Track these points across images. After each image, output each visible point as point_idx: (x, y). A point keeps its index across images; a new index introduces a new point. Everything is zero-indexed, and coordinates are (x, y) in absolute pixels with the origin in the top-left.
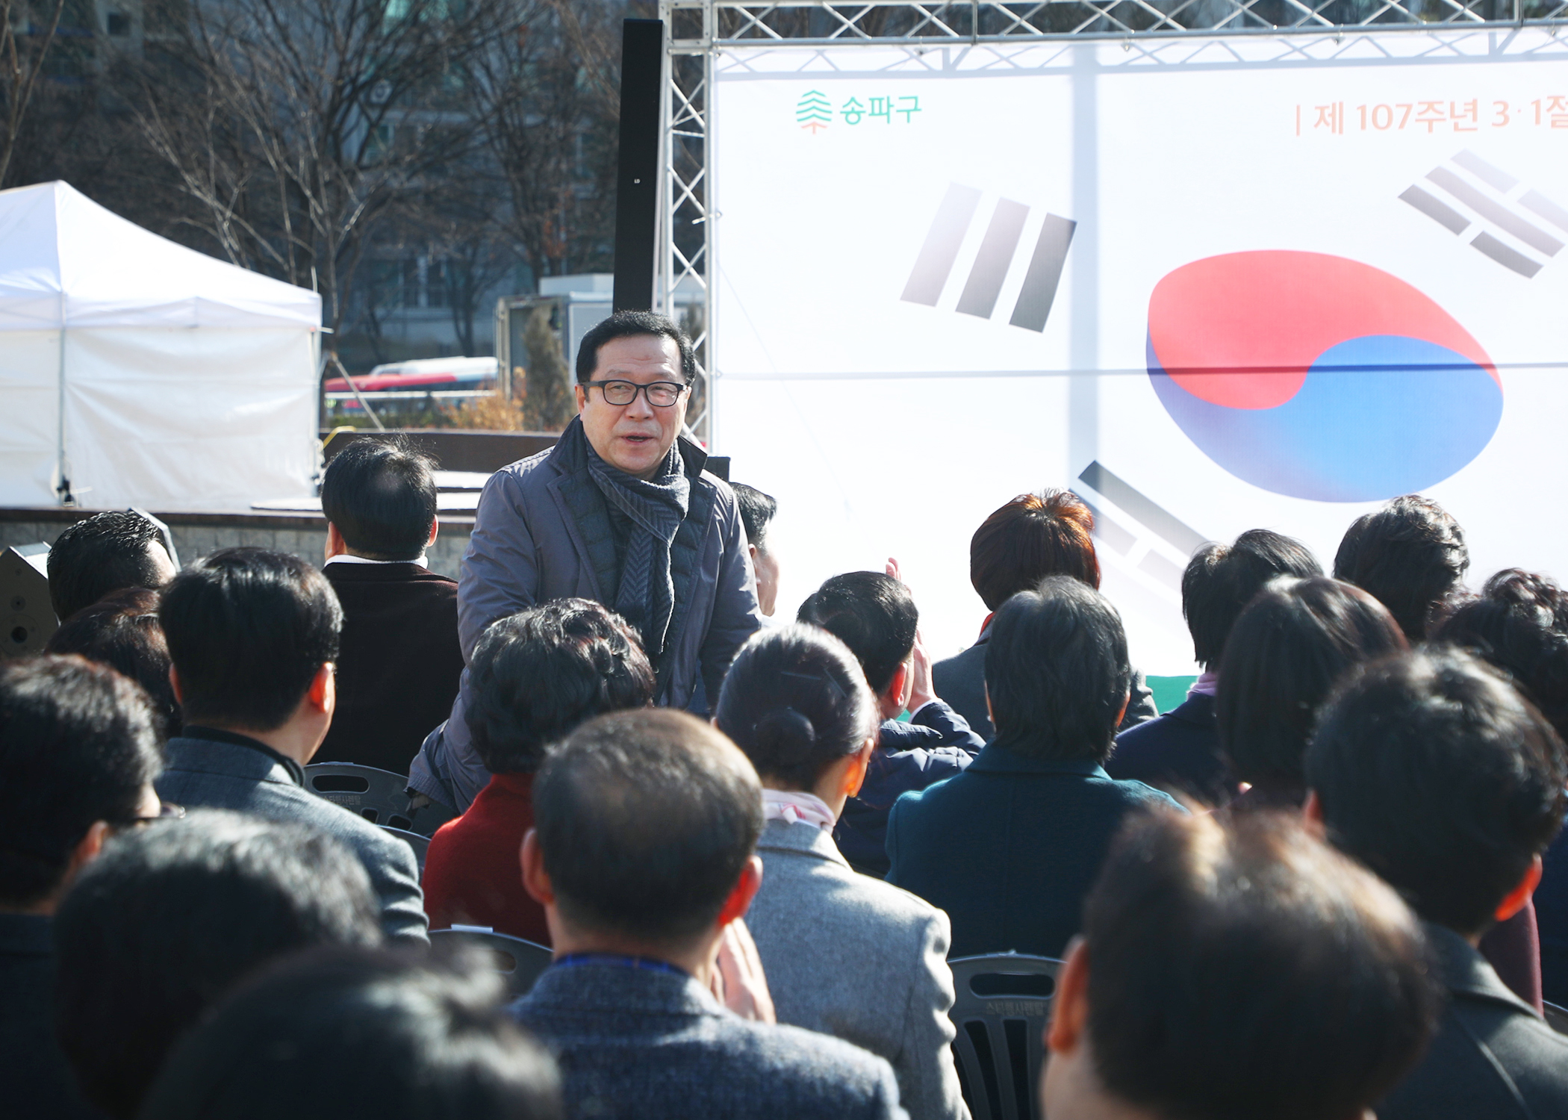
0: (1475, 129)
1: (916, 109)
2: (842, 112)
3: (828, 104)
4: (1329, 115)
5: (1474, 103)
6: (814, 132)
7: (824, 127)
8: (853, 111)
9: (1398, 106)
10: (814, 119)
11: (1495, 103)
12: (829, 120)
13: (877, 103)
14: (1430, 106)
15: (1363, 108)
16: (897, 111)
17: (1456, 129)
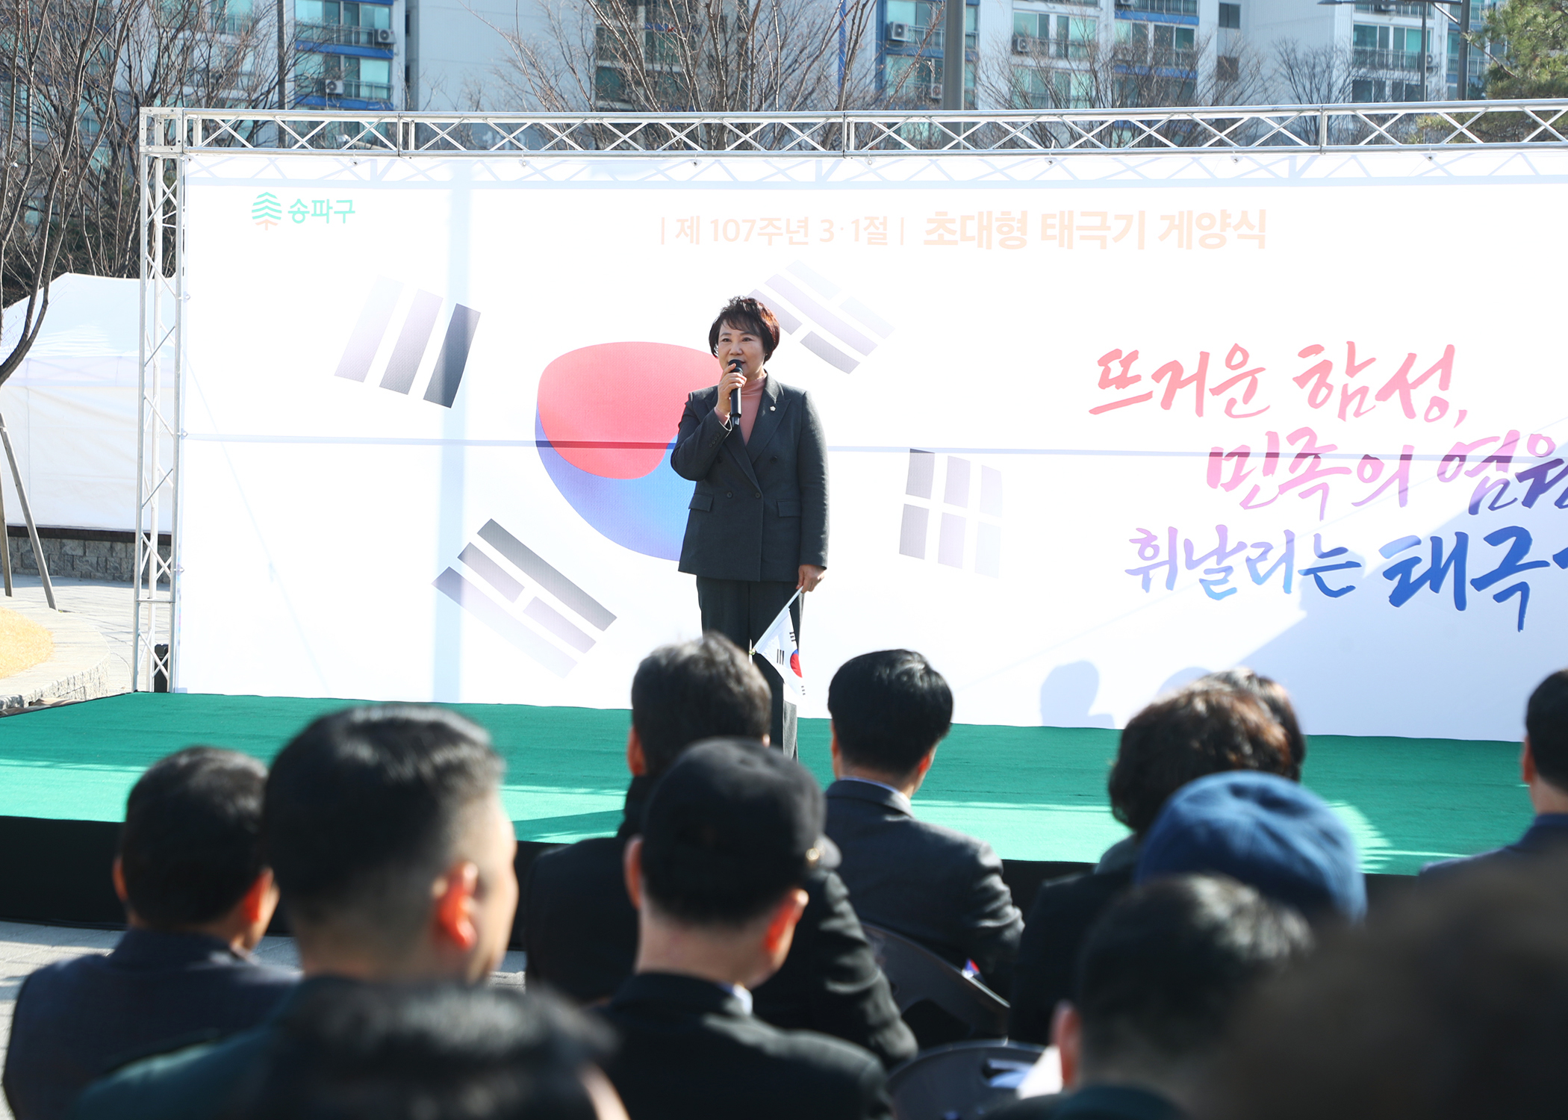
0: (807, 243)
1: (351, 211)
2: (289, 212)
3: (279, 205)
5: (806, 220)
6: (267, 229)
7: (276, 224)
8: (299, 211)
9: (744, 221)
10: (267, 217)
11: (823, 221)
13: (318, 205)
14: (770, 222)
15: (715, 222)
16: (335, 212)
17: (791, 242)
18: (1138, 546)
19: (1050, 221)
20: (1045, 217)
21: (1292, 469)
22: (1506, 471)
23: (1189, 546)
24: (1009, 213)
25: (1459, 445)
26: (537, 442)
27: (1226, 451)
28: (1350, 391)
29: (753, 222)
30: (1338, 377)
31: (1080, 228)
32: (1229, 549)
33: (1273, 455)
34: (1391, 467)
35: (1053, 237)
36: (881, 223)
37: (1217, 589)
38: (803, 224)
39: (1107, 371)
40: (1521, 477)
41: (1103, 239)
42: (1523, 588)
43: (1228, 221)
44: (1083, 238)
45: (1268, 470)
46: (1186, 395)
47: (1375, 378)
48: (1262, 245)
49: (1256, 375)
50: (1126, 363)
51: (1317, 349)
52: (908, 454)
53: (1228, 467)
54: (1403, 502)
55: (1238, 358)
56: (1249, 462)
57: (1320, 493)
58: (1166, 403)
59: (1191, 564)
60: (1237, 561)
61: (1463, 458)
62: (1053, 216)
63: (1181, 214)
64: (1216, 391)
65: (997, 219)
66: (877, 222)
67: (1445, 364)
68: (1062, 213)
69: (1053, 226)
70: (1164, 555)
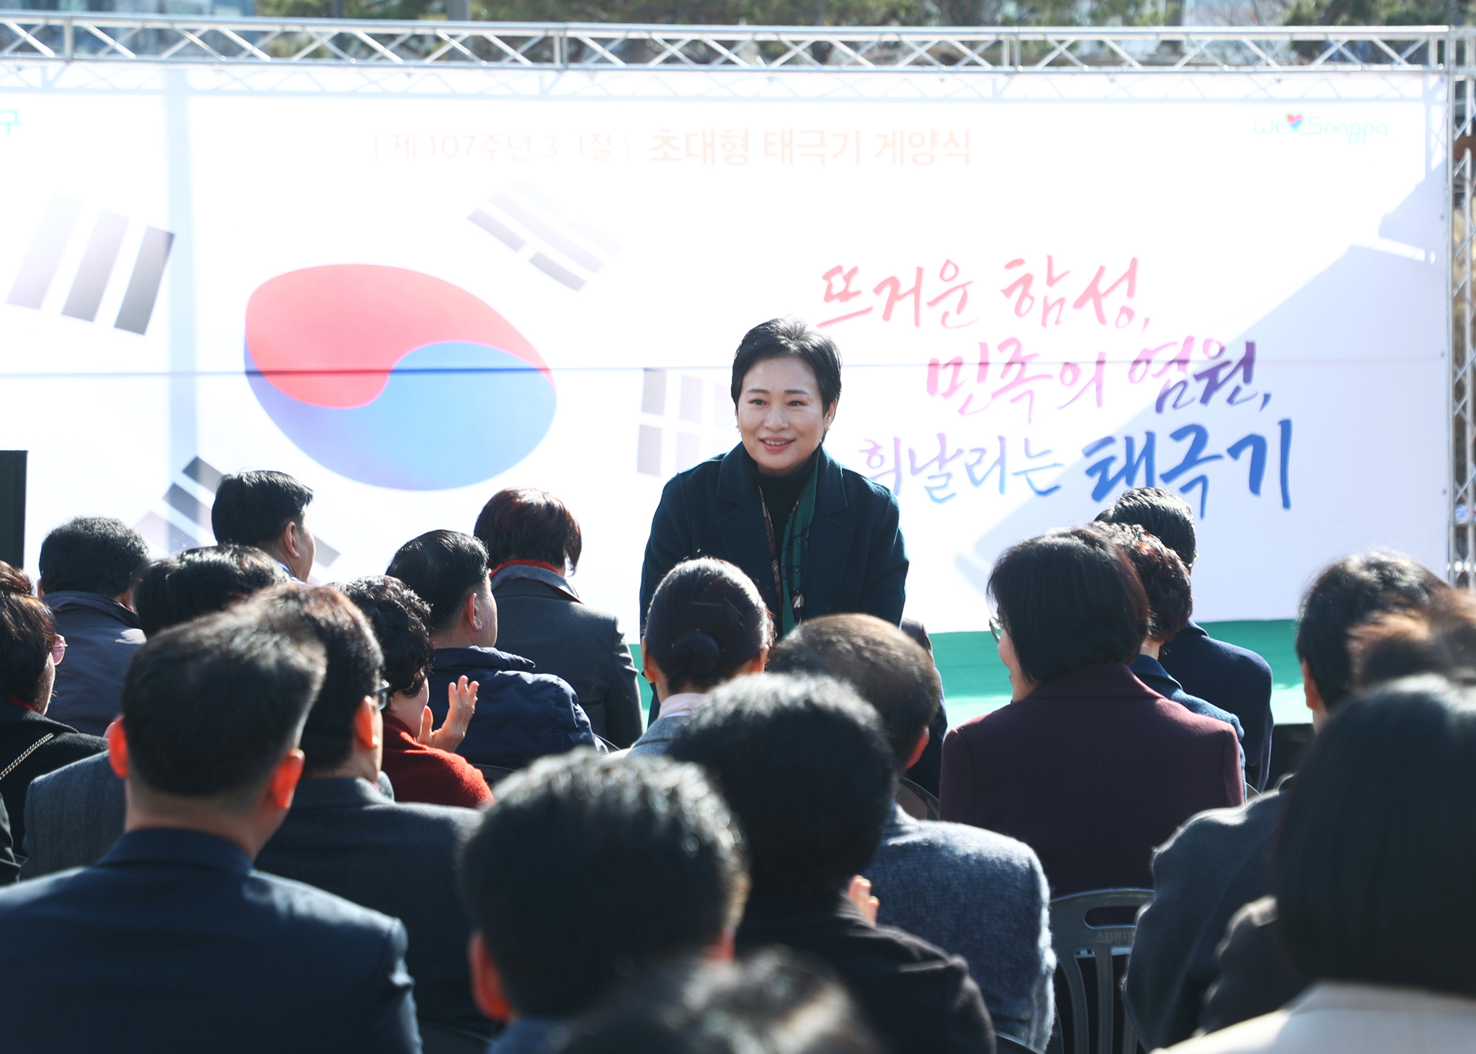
4: (406, 143)
14: (492, 138)
15: (433, 138)
17: (515, 159)
18: (866, 456)
19: (771, 139)
20: (767, 135)
21: (1003, 375)
22: (1184, 371)
23: (912, 454)
24: (731, 131)
25: (1145, 351)
26: (246, 371)
27: (943, 361)
28: (1050, 302)
29: (473, 138)
30: (1039, 288)
31: (800, 146)
32: (949, 454)
33: (984, 364)
34: (1088, 371)
35: (775, 154)
37: (939, 494)
39: (830, 287)
40: (1198, 377)
41: (822, 157)
42: (1203, 480)
43: (937, 140)
44: (803, 155)
45: (981, 377)
46: (904, 307)
47: (1072, 288)
48: (968, 163)
49: (967, 288)
50: (848, 278)
51: (1019, 262)
52: (642, 373)
53: (945, 376)
54: (1099, 403)
55: (950, 271)
56: (963, 369)
57: (1027, 398)
58: (887, 316)
59: (915, 471)
60: (956, 467)
61: (1148, 362)
62: (774, 134)
63: (894, 133)
64: (932, 304)
65: (720, 137)
66: (602, 139)
67: (1131, 274)
68: (783, 131)
69: (774, 144)
70: (890, 464)
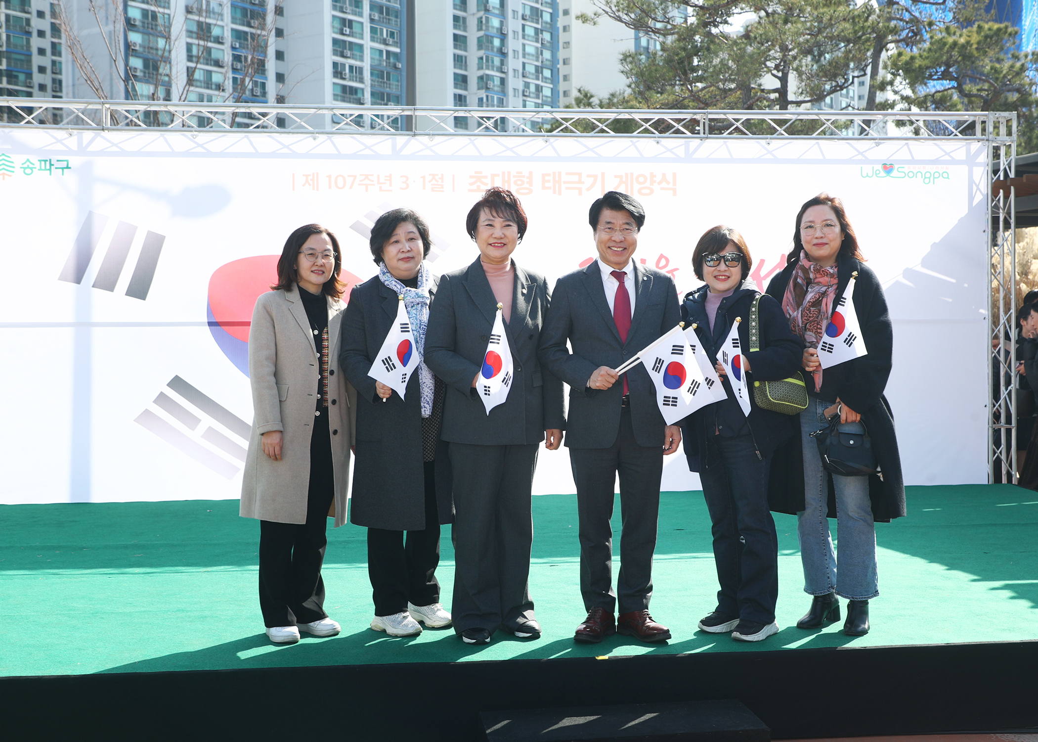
0: (391, 191)
1: (67, 167)
2: (21, 168)
3: (12, 162)
4: (311, 180)
5: (390, 176)
6: (4, 179)
7: (10, 176)
8: (28, 167)
9: (349, 176)
10: (3, 171)
11: (401, 177)
12: (13, 172)
14: (366, 177)
15: (329, 177)
16: (56, 168)
17: (381, 190)
19: (547, 178)
20: (544, 175)
24: (521, 173)
26: (208, 322)
29: (355, 177)
31: (565, 182)
35: (549, 188)
36: (439, 178)
38: (388, 178)
41: (580, 189)
43: (655, 179)
44: (567, 188)
48: (675, 194)
49: (674, 273)
55: (663, 262)
62: (549, 175)
63: (627, 174)
65: (514, 176)
66: (437, 177)
68: (554, 173)
69: (549, 181)
